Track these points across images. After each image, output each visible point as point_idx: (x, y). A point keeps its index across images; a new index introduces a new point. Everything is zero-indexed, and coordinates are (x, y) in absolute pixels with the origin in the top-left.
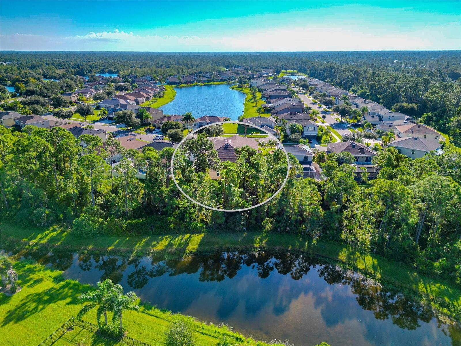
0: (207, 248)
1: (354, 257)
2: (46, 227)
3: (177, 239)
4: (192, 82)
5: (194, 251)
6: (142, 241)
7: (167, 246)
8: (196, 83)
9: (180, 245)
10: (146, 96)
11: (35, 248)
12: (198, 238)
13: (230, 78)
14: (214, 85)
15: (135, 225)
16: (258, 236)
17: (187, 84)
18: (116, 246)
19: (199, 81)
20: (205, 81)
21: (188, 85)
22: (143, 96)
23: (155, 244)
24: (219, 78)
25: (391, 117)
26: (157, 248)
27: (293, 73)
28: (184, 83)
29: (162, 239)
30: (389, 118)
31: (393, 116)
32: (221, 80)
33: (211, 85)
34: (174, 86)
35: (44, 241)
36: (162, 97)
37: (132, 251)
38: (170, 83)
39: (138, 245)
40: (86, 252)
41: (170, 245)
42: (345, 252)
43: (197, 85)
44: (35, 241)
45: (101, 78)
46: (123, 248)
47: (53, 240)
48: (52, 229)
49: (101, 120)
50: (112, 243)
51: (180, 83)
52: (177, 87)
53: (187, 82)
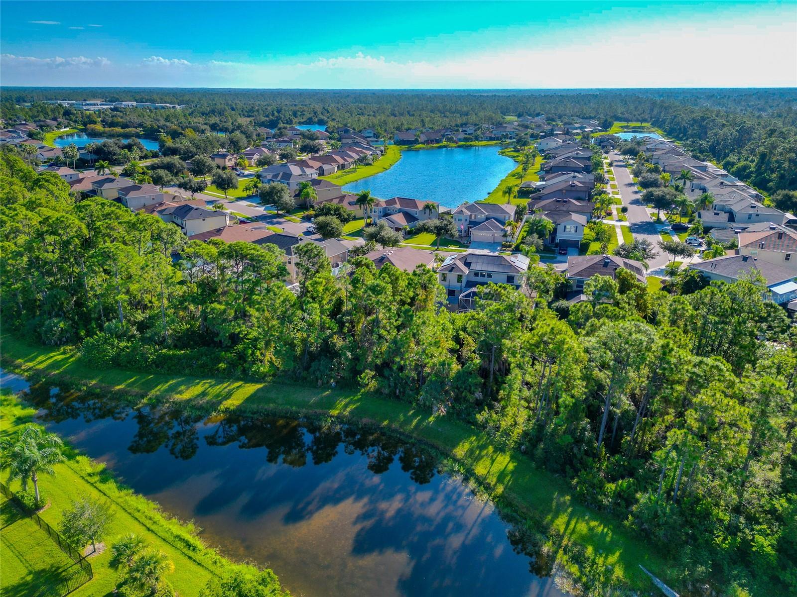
0: (254, 407)
1: (479, 454)
2: (56, 346)
3: (218, 387)
4: (438, 141)
5: (232, 408)
6: (167, 382)
7: (198, 396)
8: (444, 143)
9: (218, 396)
10: (341, 161)
11: (26, 374)
12: (251, 389)
13: (507, 135)
14: (476, 146)
15: (170, 358)
16: (345, 398)
17: (428, 144)
18: (128, 385)
19: (450, 140)
20: (460, 140)
21: (431, 145)
22: (336, 161)
23: (182, 390)
24: (488, 134)
25: (753, 217)
26: (181, 397)
27: (639, 127)
28: (422, 143)
29: (198, 384)
30: (749, 218)
31: (757, 215)
32: (491, 139)
33: (470, 146)
34: (405, 147)
35: (41, 366)
36: (370, 164)
37: (143, 397)
38: (399, 143)
39: (159, 387)
40: (85, 388)
41: (204, 394)
42: (472, 443)
43: (445, 147)
44: (31, 364)
45: (295, 132)
46: (137, 390)
47: (55, 365)
48: (62, 351)
49: (248, 198)
50: (125, 381)
51: (416, 142)
52: (409, 150)
53: (428, 142)
